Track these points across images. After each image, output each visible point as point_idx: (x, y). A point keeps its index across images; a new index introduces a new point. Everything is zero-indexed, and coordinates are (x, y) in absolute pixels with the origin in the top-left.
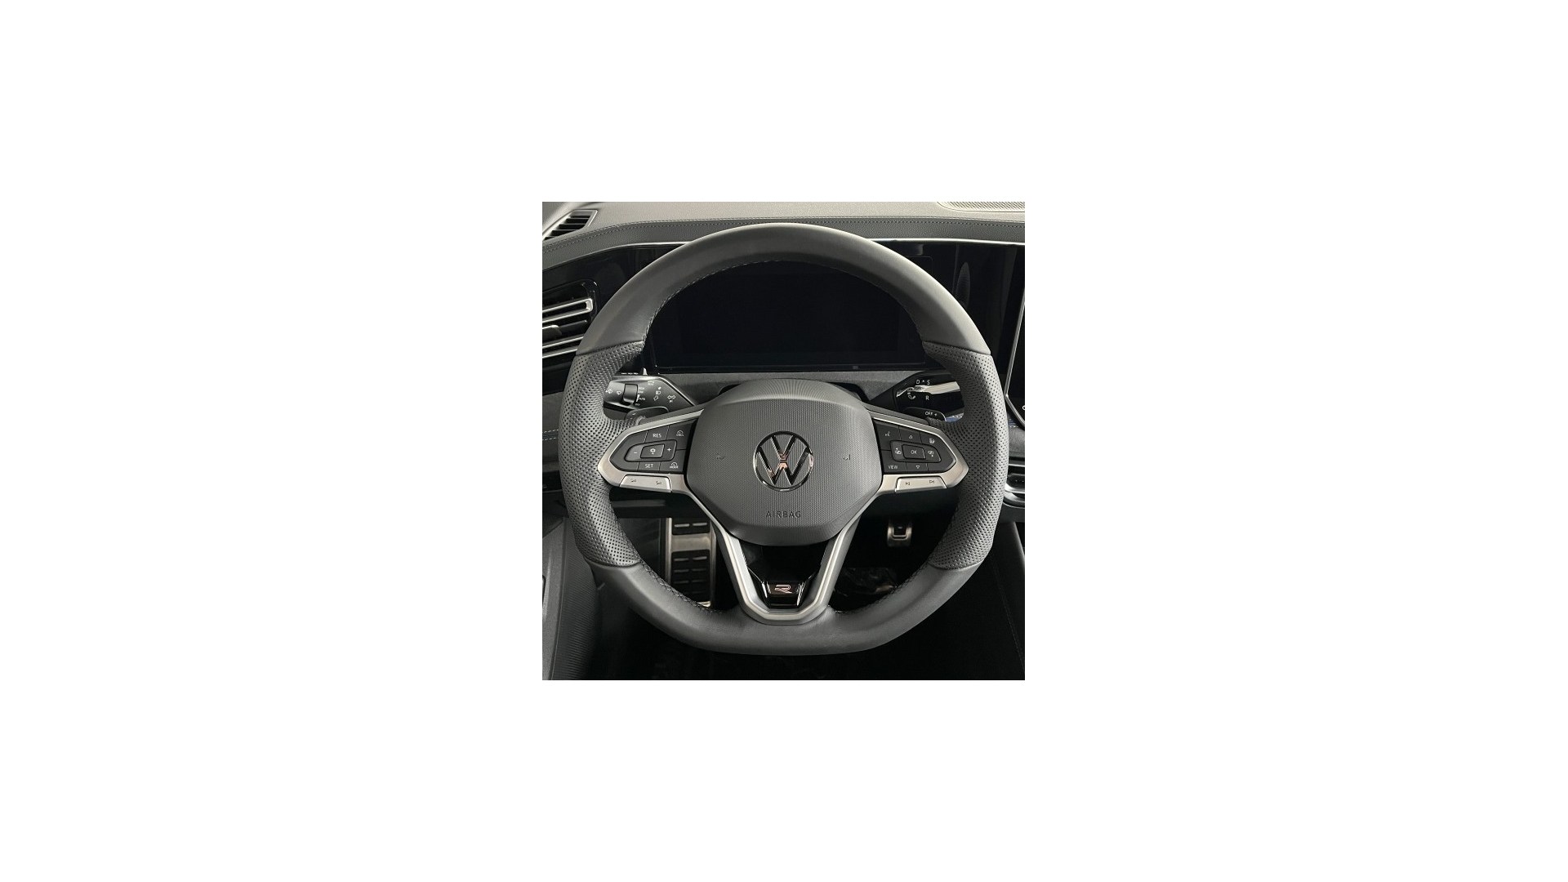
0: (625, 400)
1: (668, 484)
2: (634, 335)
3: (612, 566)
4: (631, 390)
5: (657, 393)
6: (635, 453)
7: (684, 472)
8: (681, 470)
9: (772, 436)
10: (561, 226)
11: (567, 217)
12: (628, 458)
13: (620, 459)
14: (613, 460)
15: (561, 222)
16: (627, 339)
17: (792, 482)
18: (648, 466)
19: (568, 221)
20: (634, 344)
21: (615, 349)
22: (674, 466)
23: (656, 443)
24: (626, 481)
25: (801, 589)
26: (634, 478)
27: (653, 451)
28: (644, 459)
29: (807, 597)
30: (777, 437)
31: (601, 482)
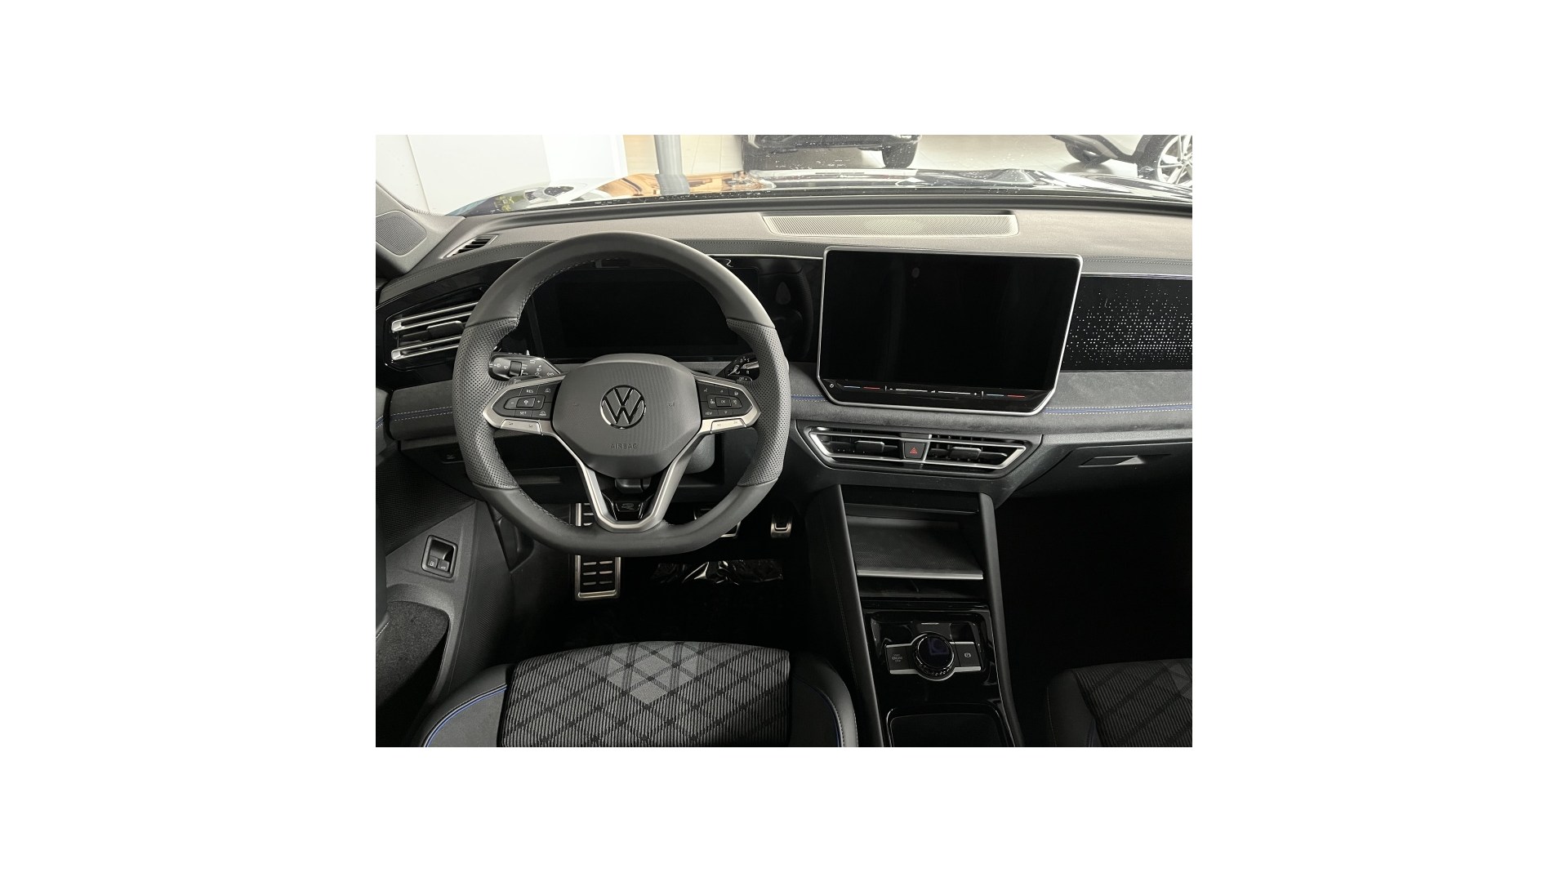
0: (511, 373)
1: (538, 428)
2: (509, 313)
3: (494, 487)
4: (516, 366)
5: (538, 370)
6: (512, 403)
7: (551, 419)
8: (548, 417)
9: (615, 388)
10: (467, 247)
11: (473, 240)
12: (506, 407)
13: (501, 408)
14: (496, 408)
15: (468, 244)
16: (504, 316)
17: (630, 421)
18: (522, 413)
19: (473, 243)
20: (510, 319)
21: (495, 323)
22: (543, 414)
23: (529, 397)
24: (504, 424)
25: (642, 506)
26: (511, 422)
27: (526, 402)
28: (519, 408)
29: (647, 511)
30: (619, 389)
31: (485, 424)
